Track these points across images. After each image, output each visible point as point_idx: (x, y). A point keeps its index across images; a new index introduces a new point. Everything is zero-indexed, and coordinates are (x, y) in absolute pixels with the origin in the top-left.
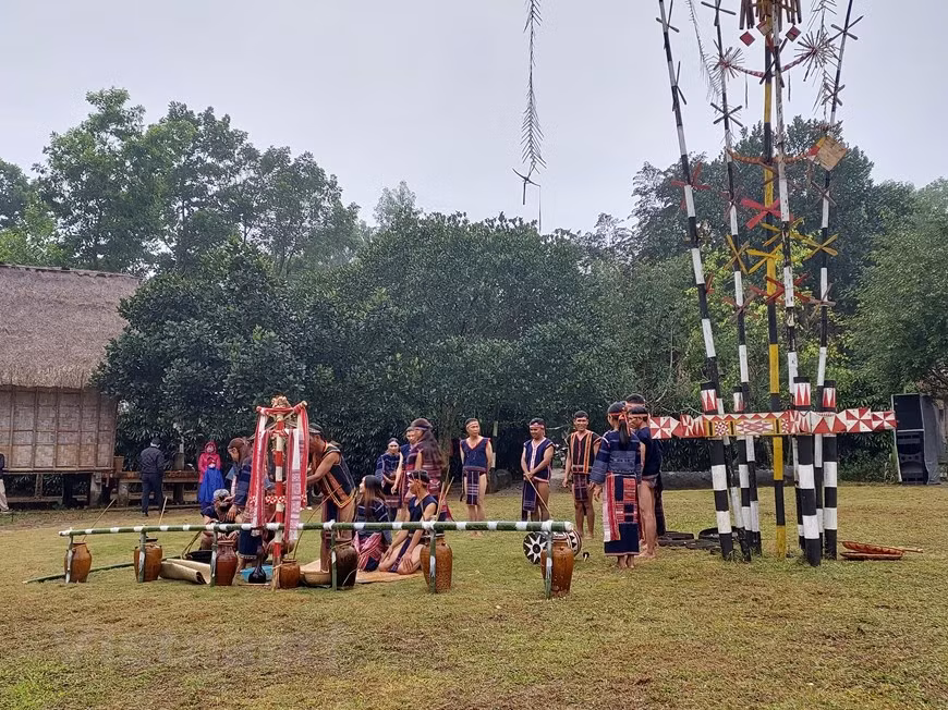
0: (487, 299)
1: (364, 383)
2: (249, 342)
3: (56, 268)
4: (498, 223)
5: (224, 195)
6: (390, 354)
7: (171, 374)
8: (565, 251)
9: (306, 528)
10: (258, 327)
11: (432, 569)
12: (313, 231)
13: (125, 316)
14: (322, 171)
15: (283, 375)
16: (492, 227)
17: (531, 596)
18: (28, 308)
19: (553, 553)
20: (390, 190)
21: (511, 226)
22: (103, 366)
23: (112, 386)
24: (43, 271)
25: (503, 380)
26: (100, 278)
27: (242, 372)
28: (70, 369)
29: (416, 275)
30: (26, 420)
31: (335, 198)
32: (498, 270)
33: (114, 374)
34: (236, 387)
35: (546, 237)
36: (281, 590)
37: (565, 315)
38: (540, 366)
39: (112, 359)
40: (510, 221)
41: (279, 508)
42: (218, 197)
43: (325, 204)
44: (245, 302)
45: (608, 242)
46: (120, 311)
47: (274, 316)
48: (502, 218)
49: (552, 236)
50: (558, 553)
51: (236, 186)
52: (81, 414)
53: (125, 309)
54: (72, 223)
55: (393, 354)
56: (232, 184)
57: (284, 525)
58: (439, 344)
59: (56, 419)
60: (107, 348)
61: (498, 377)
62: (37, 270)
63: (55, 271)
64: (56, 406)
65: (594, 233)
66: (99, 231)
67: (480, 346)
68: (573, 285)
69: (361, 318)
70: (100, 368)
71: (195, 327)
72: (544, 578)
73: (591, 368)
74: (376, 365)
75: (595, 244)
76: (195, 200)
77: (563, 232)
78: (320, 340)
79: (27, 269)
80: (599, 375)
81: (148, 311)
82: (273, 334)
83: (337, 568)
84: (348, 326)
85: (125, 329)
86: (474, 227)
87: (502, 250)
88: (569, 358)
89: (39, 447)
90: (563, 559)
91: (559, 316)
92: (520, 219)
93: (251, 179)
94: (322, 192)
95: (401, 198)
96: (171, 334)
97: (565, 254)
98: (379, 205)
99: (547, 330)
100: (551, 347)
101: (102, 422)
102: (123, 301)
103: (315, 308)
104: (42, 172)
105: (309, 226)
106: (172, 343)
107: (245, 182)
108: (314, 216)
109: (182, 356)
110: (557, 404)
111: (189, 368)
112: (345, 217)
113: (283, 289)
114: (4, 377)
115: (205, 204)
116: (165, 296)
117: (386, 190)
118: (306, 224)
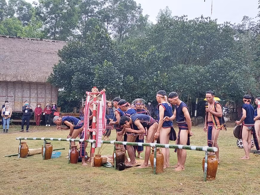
0: (194, 50)
1: (145, 83)
2: (102, 66)
3: (38, 39)
4: (200, 19)
5: (100, 13)
6: (155, 71)
7: (75, 78)
8: (228, 31)
9: (104, 143)
10: (106, 61)
11: (155, 164)
12: (132, 25)
13: (60, 56)
14: (135, 2)
15: (114, 79)
16: (198, 21)
17: (197, 178)
18: (28, 53)
19: (208, 161)
20: (162, 10)
21: (206, 20)
22: (52, 74)
23: (55, 82)
24: (34, 40)
25: (199, 82)
26: (53, 42)
27: (99, 77)
28: (41, 75)
29: (166, 41)
30: (27, 93)
31: (140, 13)
32: (199, 38)
33: (55, 77)
34: (97, 83)
35: (219, 25)
36: (95, 167)
37: (227, 56)
38: (216, 77)
39: (55, 72)
40: (205, 18)
41: (94, 134)
42: (98, 13)
43: (137, 15)
44: (101, 51)
45: (247, 27)
46: (58, 54)
47: (112, 57)
48: (202, 17)
49: (223, 25)
50: (210, 161)
51: (104, 9)
52: (45, 92)
53: (60, 54)
54: (47, 23)
55: (157, 71)
56: (102, 8)
57: (96, 141)
58: (175, 67)
59: (37, 93)
60: (53, 68)
61: (198, 81)
62: (32, 40)
63: (38, 40)
64: (37, 89)
65: (241, 24)
66: (56, 26)
67: (191, 69)
68: (231, 44)
69: (145, 57)
70: (51, 75)
71: (83, 60)
72: (204, 171)
73: (236, 78)
74: (150, 76)
75: (241, 28)
76: (89, 14)
77: (227, 23)
78: (128, 66)
79: (28, 39)
80: (240, 81)
81: (67, 54)
82: (111, 63)
83: (116, 160)
84: (140, 60)
85: (59, 61)
86: (190, 21)
87: (201, 30)
88: (228, 73)
89: (31, 103)
90: (212, 164)
91: (224, 57)
92: (210, 18)
93: (110, 6)
94: (135, 10)
95: (166, 13)
96: (75, 63)
97: (227, 32)
98: (158, 16)
99: (219, 62)
100: (220, 69)
101: (52, 94)
102: (59, 51)
103: (127, 53)
104: (36, 4)
105: (130, 23)
106: (75, 67)
107: (107, 7)
108: (132, 19)
109: (78, 71)
110: (221, 92)
111: (81, 76)
112: (143, 20)
113: (116, 46)
114: (18, 78)
115: (93, 16)
116: (73, 49)
117: (161, 10)
118: (129, 23)
